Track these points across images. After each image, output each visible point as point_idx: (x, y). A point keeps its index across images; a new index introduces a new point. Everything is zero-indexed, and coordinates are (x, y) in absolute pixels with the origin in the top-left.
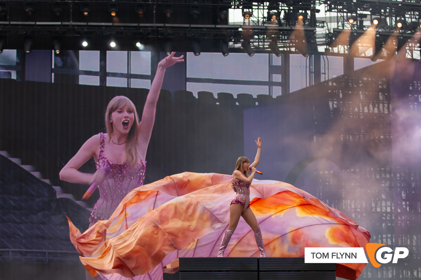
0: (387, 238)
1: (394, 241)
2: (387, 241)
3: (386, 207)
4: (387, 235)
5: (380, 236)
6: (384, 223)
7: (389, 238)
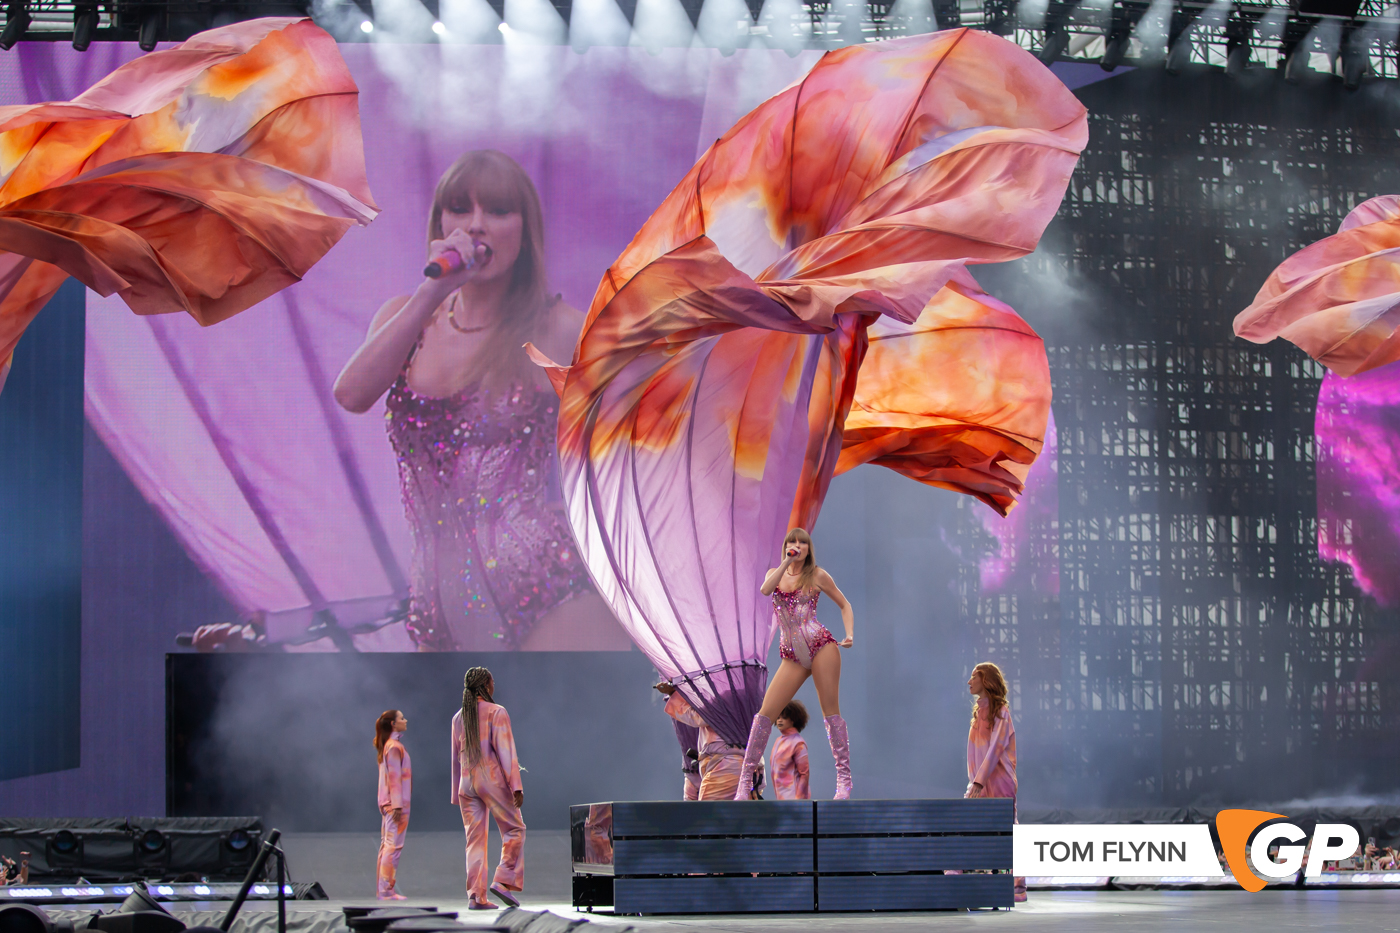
0: (1140, 523)
1: (1158, 532)
2: (1140, 531)
3: (1138, 444)
4: (1140, 517)
5: (1121, 519)
6: (1132, 485)
7: (1145, 523)
